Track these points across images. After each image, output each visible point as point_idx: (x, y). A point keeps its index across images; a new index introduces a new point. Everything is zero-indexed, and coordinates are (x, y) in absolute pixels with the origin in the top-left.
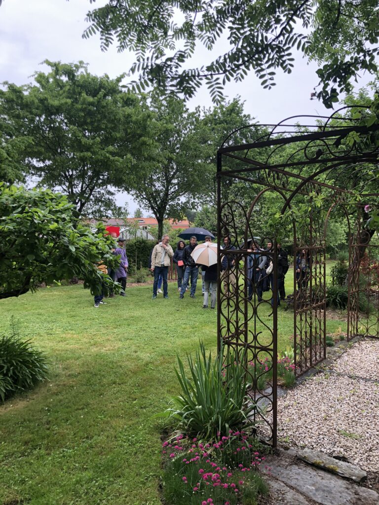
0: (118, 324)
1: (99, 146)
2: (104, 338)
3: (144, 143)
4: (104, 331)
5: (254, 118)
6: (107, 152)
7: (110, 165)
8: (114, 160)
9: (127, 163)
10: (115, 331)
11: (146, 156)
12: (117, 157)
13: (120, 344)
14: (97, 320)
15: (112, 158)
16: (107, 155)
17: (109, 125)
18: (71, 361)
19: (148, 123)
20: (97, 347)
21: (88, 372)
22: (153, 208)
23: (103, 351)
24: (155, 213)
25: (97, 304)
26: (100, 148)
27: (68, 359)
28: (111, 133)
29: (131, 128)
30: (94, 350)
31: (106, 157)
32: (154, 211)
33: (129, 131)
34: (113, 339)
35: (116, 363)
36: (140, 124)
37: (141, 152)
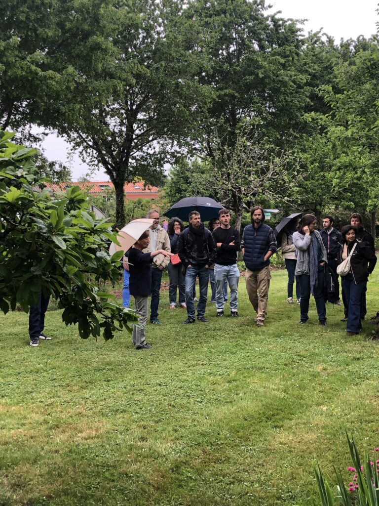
0: (86, 378)
1: (16, 53)
2: (73, 411)
3: (97, 47)
4: (64, 395)
5: (270, 7)
6: (32, 62)
7: (38, 86)
8: (45, 77)
9: (68, 82)
10: (87, 393)
11: (100, 69)
12: (51, 71)
13: (106, 425)
14: (45, 374)
15: (41, 73)
16: (33, 67)
17: (33, 16)
18: (25, 469)
19: (102, 11)
20: (64, 432)
21: (66, 492)
22: (105, 163)
23: (78, 439)
24: (109, 172)
25: (35, 341)
26: (17, 56)
27: (15, 463)
28: (35, 30)
29: (71, 21)
30: (60, 438)
31: (31, 72)
32: (107, 168)
33: (68, 25)
34: (90, 413)
35: (115, 467)
36: (88, 13)
37: (91, 62)
